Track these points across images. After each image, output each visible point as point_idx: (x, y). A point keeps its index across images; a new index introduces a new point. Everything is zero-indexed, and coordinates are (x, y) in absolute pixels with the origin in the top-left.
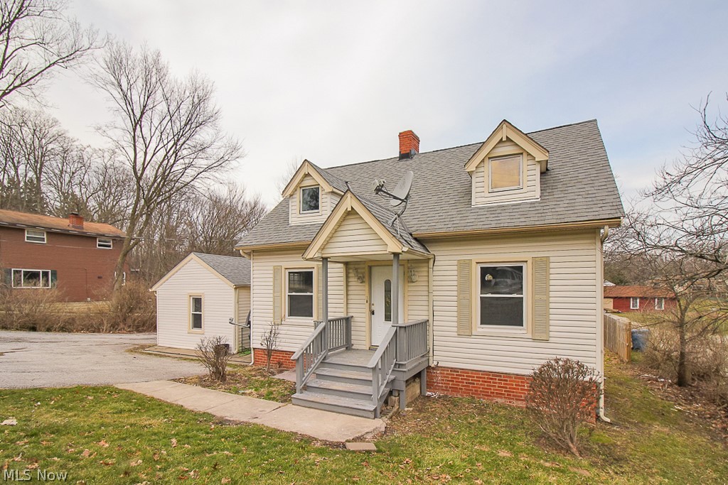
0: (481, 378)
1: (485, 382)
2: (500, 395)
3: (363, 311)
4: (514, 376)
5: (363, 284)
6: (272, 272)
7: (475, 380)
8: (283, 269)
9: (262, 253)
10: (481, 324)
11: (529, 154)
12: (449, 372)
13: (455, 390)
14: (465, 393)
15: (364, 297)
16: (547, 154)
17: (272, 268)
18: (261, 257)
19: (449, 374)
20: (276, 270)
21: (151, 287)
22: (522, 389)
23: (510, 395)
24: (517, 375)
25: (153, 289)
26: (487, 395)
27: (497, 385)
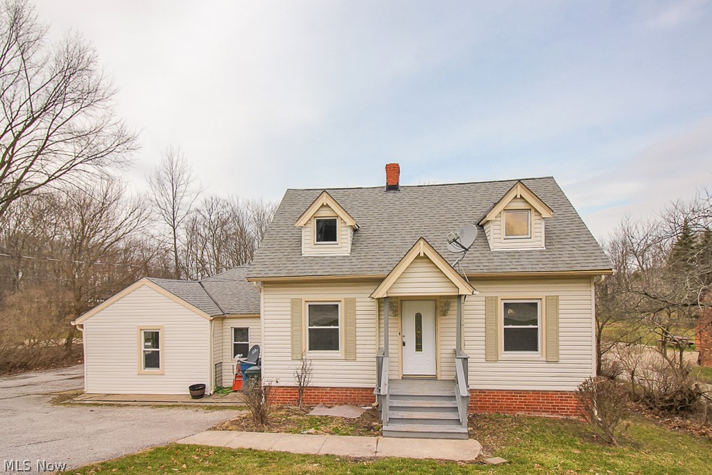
0: (505, 396)
1: (509, 399)
2: (520, 409)
3: (396, 342)
4: (531, 392)
5: (396, 317)
6: (289, 305)
7: (500, 399)
8: (303, 302)
9: (274, 285)
10: (505, 350)
11: (536, 211)
12: (478, 394)
13: (482, 408)
14: (491, 410)
15: (396, 330)
16: (552, 213)
17: (289, 301)
18: (274, 289)
19: (478, 395)
20: (295, 303)
21: (74, 320)
22: (538, 402)
23: (528, 408)
24: (534, 391)
25: (78, 321)
26: (510, 410)
27: (518, 401)
